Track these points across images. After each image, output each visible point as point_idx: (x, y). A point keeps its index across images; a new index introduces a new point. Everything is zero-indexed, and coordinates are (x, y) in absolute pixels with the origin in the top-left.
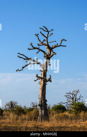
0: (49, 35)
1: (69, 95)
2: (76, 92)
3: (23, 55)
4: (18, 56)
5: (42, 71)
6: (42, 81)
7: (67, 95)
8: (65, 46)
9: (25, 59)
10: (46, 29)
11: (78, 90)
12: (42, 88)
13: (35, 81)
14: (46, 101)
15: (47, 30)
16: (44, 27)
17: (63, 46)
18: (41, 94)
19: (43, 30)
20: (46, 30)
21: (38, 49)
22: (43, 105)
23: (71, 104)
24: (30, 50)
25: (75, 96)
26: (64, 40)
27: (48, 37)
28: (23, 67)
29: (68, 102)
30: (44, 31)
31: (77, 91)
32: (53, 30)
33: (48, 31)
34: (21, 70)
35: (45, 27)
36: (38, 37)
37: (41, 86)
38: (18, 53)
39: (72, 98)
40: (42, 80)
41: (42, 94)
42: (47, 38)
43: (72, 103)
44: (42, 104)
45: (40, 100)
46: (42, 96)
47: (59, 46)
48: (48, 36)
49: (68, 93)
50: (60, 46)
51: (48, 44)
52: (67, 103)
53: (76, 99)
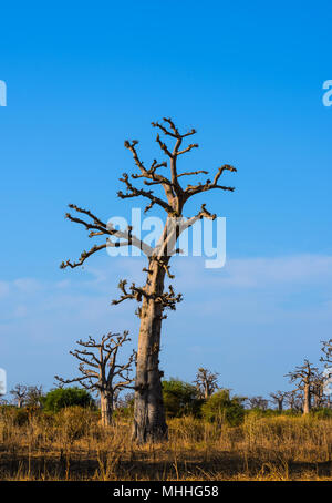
0: (181, 149)
1: (89, 350)
2: (115, 338)
3: (88, 213)
4: (69, 217)
5: (151, 272)
6: (151, 307)
7: (82, 348)
8: (231, 189)
9: (89, 226)
10: (173, 126)
11: (126, 333)
12: (148, 330)
13: (116, 303)
14: (162, 374)
15: (177, 132)
16: (165, 120)
17: (225, 188)
18: (144, 350)
19: (164, 129)
20: (173, 132)
21: (148, 195)
22: (151, 387)
23: (96, 385)
24: (123, 197)
25: (112, 355)
26: (228, 167)
27: (176, 155)
28: (86, 256)
29: (82, 376)
30: (168, 133)
31: (122, 335)
32: (194, 132)
33: (177, 136)
34: (76, 265)
35: (169, 121)
36: (134, 151)
37: (144, 323)
38: (71, 206)
39: (101, 363)
40: (151, 300)
41: (148, 349)
42: (174, 158)
43: (100, 384)
44: (147, 386)
45: (142, 370)
46: (148, 356)
47: (211, 187)
48: (176, 151)
49: (86, 341)
50: (215, 186)
51: (175, 179)
52: (79, 379)
53: (114, 366)
